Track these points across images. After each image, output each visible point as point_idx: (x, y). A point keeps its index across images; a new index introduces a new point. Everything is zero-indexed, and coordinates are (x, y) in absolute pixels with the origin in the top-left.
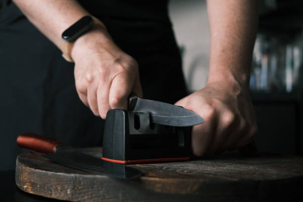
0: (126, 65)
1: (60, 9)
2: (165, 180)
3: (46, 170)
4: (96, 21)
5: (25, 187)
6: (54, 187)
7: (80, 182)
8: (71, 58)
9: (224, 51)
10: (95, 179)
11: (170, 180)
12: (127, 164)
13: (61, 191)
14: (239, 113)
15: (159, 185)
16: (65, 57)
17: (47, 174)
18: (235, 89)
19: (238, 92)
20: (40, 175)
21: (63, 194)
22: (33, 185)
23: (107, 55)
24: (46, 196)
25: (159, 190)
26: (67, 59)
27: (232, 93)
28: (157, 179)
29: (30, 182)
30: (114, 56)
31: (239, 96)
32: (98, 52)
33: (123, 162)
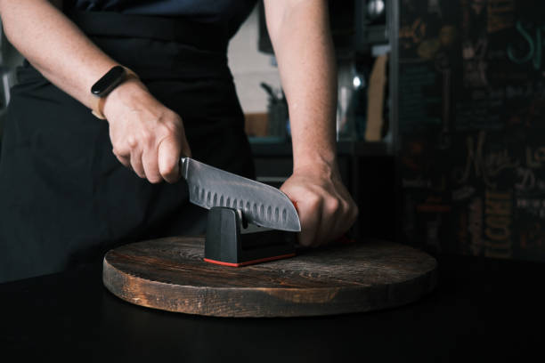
0: (170, 125)
1: (83, 61)
2: (304, 290)
3: (169, 282)
4: (128, 71)
5: (136, 299)
6: (179, 300)
7: (212, 296)
8: (103, 115)
9: (306, 128)
10: (231, 291)
11: (308, 290)
12: (239, 267)
13: (190, 304)
14: (339, 197)
15: (297, 296)
16: (96, 113)
17: (170, 288)
18: (325, 171)
19: (329, 174)
20: (159, 288)
21: (191, 308)
22: (149, 298)
23: (147, 113)
24: (169, 310)
25: (298, 301)
26: (99, 117)
27: (324, 176)
28: (296, 289)
29: (145, 294)
30: (155, 114)
31: (331, 178)
32: (136, 109)
33: (236, 265)
